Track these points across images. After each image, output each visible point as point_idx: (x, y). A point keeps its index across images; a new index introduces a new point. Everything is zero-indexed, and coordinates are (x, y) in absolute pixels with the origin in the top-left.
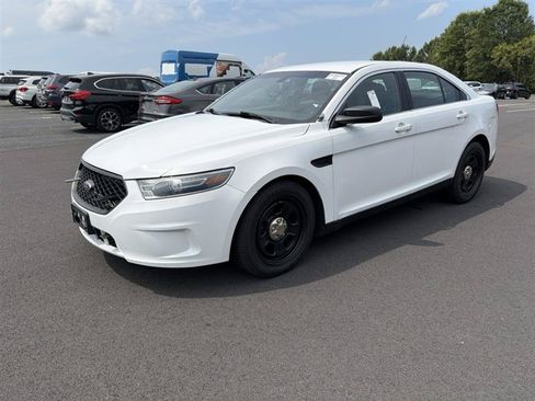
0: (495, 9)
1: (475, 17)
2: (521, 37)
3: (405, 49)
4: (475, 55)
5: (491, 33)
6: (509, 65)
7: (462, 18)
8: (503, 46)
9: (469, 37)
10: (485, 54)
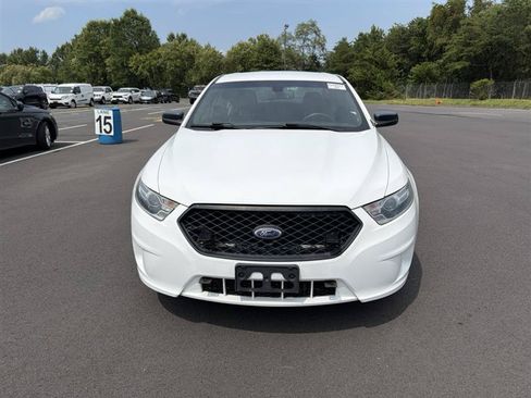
0: (123, 21)
1: (106, 26)
2: (150, 49)
3: (33, 52)
4: (114, 64)
5: (124, 43)
6: (145, 73)
7: (93, 26)
8: (136, 56)
9: (103, 44)
10: (122, 64)
